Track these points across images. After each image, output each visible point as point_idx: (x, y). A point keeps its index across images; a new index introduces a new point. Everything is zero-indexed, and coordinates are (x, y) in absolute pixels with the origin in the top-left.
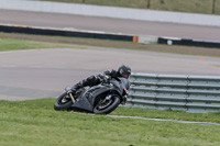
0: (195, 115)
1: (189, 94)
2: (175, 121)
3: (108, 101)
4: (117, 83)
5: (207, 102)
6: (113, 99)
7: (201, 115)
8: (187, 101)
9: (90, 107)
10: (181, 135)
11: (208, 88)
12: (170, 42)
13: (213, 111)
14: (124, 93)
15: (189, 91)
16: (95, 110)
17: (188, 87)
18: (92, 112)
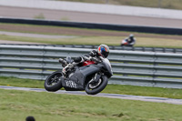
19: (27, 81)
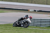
0: (42, 27)
8: (41, 24)
11: (45, 21)
12: (37, 11)
13: (46, 27)
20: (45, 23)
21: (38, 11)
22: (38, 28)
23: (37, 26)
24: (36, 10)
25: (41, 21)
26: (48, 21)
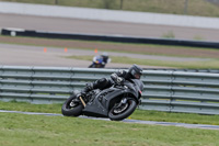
0: (40, 106)
1: (33, 85)
2: (20, 112)
3: (123, 105)
4: (131, 85)
5: (51, 93)
6: (129, 103)
7: (45, 106)
8: (31, 92)
9: (104, 111)
10: (27, 127)
11: (52, 79)
12: (13, 34)
13: (57, 102)
14: (140, 96)
15: (33, 82)
16: (111, 115)
17: (32, 79)
18: (107, 117)
19: (152, 113)
20: (51, 85)
21: (18, 34)
22: (19, 107)
23: (18, 100)
24: (9, 29)
25: (33, 77)
26: (61, 79)
